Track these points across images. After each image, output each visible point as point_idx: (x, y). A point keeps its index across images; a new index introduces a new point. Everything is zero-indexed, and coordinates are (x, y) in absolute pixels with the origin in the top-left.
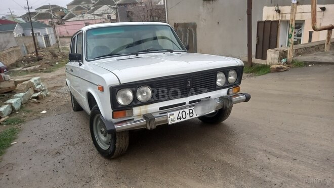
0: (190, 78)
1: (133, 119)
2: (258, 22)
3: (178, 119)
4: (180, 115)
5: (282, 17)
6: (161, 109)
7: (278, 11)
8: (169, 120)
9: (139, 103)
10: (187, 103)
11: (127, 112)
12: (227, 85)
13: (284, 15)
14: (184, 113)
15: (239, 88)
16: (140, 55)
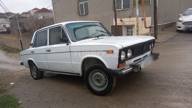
1: (125, 68)
2: (112, 26)
5: (123, 23)
6: (134, 61)
7: (121, 21)
8: (141, 66)
10: (142, 58)
11: (124, 64)
13: (124, 22)
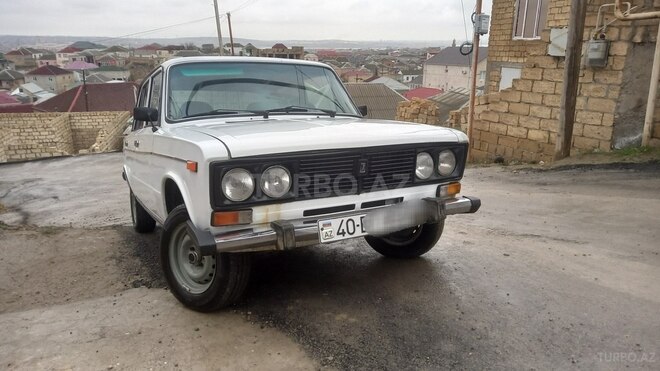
0: (366, 156)
1: (251, 230)
3: (338, 234)
4: (344, 227)
6: (307, 213)
8: (322, 234)
9: (265, 198)
10: (358, 207)
11: (241, 216)
12: (436, 178)
14: (350, 223)
15: (460, 185)
16: (270, 117)
